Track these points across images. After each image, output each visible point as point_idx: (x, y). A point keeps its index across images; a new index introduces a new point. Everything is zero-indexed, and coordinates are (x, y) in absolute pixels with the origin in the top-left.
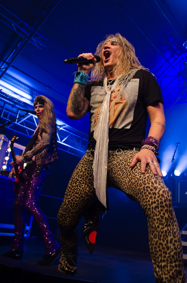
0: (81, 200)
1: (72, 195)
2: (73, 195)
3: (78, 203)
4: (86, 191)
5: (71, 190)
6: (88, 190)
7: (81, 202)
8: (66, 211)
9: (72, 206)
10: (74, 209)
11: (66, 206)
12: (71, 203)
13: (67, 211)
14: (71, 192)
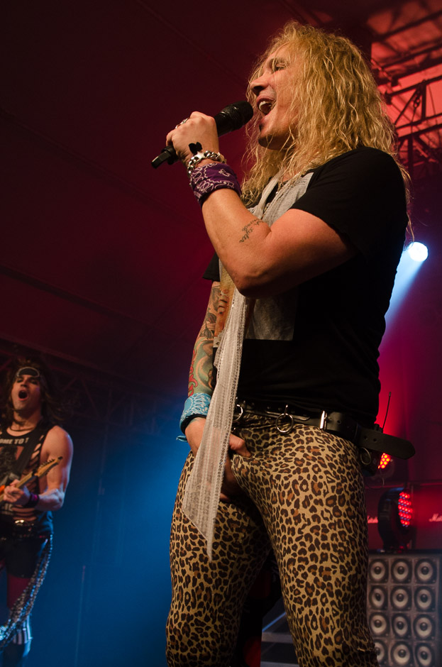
0: (227, 547)
1: (194, 544)
2: (197, 545)
3: (223, 560)
4: (231, 516)
5: (185, 531)
6: (234, 514)
7: (232, 554)
8: (198, 603)
9: (210, 576)
10: (220, 584)
11: (190, 585)
12: (205, 569)
13: (202, 600)
14: (186, 537)
